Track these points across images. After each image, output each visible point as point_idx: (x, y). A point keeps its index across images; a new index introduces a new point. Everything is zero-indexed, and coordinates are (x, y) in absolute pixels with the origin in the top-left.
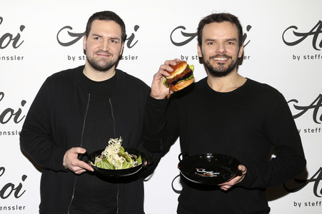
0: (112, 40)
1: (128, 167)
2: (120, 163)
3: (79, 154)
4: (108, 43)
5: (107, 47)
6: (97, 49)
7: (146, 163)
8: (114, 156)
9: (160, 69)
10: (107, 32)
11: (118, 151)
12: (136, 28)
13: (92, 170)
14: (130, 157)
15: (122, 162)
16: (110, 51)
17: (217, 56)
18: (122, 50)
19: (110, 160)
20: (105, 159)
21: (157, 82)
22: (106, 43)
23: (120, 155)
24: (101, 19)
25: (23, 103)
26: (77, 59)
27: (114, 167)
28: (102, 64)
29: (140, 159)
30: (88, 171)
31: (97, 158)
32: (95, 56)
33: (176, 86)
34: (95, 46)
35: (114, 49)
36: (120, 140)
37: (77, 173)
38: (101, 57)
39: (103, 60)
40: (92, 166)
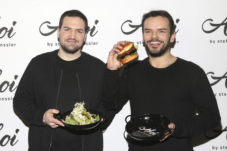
0: (79, 30)
1: (89, 123)
2: (83, 121)
3: (54, 114)
4: (75, 33)
5: (75, 36)
6: (67, 38)
7: (102, 120)
8: (79, 115)
9: (114, 47)
10: (74, 25)
11: (82, 112)
12: (97, 22)
13: (64, 126)
14: (90, 115)
15: (84, 119)
16: (77, 39)
17: (152, 40)
18: (85, 38)
19: (76, 118)
20: (72, 117)
21: (111, 57)
22: (73, 33)
23: (83, 114)
24: (70, 16)
25: (16, 77)
26: (54, 45)
27: (79, 123)
28: (71, 48)
29: (98, 117)
30: (60, 127)
31: (67, 117)
32: (66, 42)
33: (124, 59)
34: (66, 35)
35: (79, 37)
36: (83, 104)
37: (52, 127)
38: (70, 43)
39: (72, 45)
40: (63, 123)
